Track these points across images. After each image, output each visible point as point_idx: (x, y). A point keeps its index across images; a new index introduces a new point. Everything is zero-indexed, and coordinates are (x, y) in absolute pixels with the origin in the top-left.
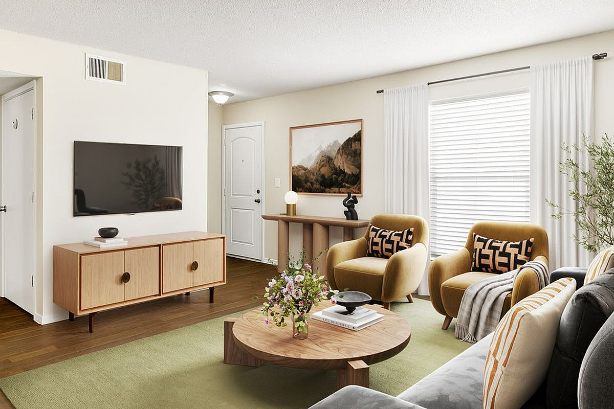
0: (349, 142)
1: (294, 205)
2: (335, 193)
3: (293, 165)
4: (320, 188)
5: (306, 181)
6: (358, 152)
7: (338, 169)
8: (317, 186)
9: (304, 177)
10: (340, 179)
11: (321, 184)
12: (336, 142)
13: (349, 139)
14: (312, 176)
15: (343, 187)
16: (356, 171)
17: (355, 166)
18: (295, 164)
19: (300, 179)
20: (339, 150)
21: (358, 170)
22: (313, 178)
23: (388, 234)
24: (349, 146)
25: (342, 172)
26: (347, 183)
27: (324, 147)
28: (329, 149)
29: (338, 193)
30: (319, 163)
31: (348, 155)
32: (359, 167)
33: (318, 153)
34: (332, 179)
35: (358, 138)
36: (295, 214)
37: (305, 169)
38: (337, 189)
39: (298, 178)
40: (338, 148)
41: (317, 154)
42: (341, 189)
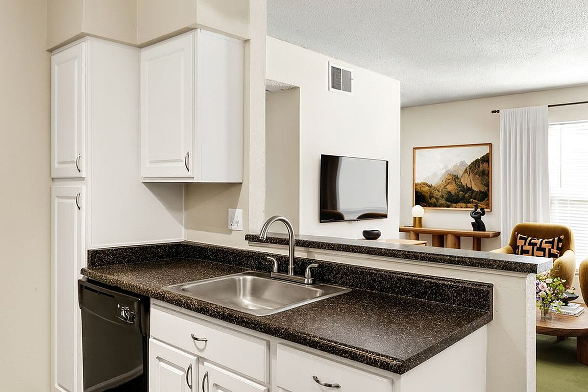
0: (476, 163)
1: (420, 219)
2: (462, 207)
3: (416, 182)
4: (446, 204)
5: (431, 197)
6: (486, 172)
7: (465, 187)
8: (443, 201)
9: (429, 193)
10: (466, 196)
11: (447, 200)
12: (462, 163)
13: (477, 161)
14: (437, 193)
15: (470, 203)
16: (484, 189)
17: (484, 185)
18: (418, 181)
19: (424, 196)
20: (466, 170)
21: (486, 188)
22: (438, 194)
23: (538, 242)
24: (477, 167)
25: (470, 189)
26: (475, 199)
27: (450, 167)
28: (456, 168)
29: (464, 208)
30: (444, 181)
31: (476, 174)
32: (487, 184)
33: (444, 171)
34: (458, 195)
35: (487, 159)
36: (421, 226)
37: (430, 186)
38: (464, 205)
39: (421, 193)
40: (465, 168)
41: (443, 173)
42: (468, 204)
